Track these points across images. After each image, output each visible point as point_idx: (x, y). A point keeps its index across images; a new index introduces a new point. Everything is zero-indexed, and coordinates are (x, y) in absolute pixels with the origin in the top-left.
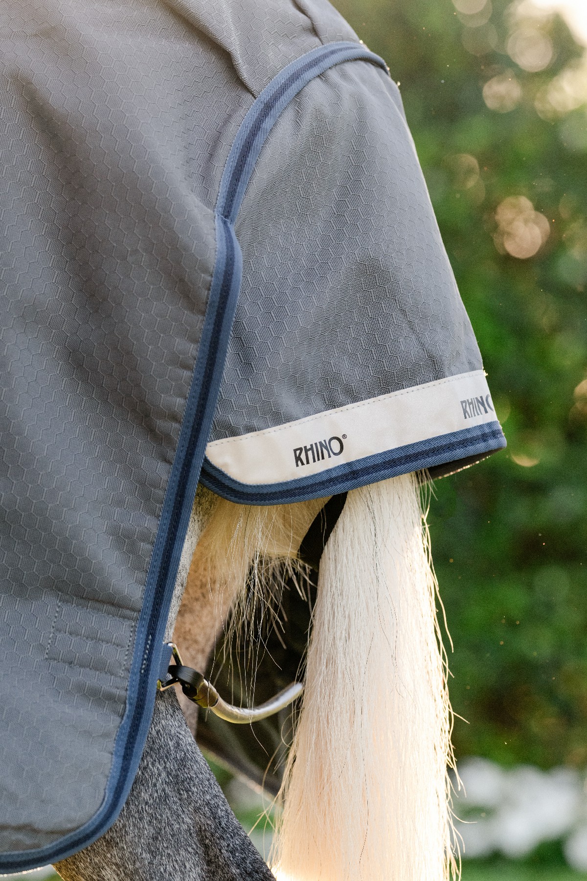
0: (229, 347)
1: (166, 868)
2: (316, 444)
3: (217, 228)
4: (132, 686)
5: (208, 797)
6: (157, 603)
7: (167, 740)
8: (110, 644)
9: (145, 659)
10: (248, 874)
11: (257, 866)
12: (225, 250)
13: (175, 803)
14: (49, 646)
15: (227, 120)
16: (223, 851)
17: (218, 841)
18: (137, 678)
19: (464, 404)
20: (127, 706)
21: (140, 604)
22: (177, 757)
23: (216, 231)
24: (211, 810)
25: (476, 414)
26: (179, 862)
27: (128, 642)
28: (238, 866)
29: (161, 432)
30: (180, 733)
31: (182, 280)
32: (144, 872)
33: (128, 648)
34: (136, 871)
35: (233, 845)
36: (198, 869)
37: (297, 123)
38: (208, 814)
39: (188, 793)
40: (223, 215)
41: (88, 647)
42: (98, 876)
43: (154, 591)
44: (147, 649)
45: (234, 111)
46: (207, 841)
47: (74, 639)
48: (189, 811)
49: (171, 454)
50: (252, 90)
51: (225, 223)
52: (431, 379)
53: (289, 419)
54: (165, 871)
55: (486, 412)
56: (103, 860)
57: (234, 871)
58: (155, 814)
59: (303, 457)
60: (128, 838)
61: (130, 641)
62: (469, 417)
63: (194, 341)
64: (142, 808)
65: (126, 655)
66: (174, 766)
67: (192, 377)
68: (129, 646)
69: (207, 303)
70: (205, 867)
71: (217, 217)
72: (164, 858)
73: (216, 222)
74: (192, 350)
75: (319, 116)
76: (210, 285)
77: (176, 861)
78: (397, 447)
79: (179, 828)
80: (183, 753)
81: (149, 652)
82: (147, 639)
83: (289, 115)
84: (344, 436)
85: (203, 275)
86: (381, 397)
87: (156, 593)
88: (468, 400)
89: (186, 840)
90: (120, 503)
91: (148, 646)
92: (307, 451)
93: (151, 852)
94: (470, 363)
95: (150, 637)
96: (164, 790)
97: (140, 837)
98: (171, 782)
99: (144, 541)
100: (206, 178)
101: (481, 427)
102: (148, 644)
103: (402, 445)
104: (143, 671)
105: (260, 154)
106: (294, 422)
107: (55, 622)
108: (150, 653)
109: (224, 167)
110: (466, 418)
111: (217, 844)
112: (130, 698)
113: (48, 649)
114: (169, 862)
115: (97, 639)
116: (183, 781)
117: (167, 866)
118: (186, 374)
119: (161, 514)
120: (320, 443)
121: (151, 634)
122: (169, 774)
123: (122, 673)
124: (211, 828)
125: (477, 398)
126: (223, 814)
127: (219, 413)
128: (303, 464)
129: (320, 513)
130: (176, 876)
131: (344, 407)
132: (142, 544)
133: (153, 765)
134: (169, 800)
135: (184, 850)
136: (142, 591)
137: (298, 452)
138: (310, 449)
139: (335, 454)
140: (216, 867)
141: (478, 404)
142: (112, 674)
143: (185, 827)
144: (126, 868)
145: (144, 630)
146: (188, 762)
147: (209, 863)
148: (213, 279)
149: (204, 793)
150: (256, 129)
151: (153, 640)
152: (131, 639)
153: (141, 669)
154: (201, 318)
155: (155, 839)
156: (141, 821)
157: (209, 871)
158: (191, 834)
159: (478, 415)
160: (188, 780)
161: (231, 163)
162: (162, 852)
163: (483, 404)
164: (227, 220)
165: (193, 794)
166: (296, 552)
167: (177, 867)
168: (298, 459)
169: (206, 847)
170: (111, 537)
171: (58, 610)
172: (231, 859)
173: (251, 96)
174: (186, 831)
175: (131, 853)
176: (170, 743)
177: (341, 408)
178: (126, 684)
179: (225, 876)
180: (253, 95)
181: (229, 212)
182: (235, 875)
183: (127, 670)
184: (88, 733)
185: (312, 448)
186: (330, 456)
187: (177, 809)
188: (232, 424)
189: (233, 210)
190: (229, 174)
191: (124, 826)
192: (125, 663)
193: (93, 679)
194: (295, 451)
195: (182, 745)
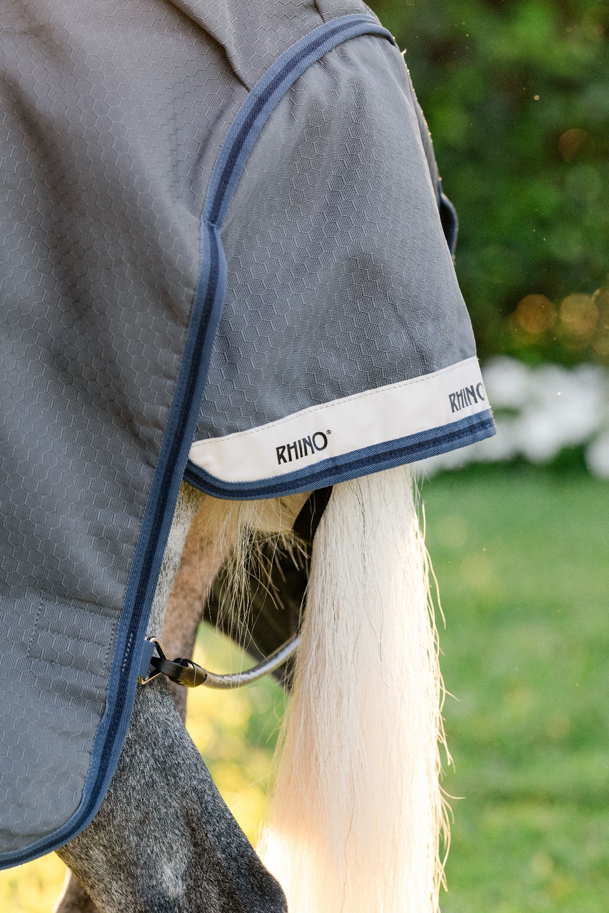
0: (214, 347)
1: (153, 850)
2: (299, 441)
3: (202, 237)
4: (111, 685)
5: (195, 782)
6: (139, 602)
7: (156, 727)
8: (91, 643)
9: (126, 658)
10: (233, 859)
11: (241, 849)
12: (209, 262)
13: (162, 788)
14: (31, 644)
15: (219, 117)
16: (209, 836)
17: (204, 826)
18: (117, 677)
19: (452, 397)
20: (107, 705)
21: (121, 604)
22: (164, 744)
23: (202, 241)
24: (197, 795)
25: (465, 405)
26: (166, 843)
27: (110, 640)
28: (224, 852)
29: (145, 438)
30: (168, 720)
31: (165, 293)
32: (131, 853)
33: (109, 647)
34: (124, 853)
35: (219, 830)
36: (185, 850)
37: (291, 117)
38: (195, 798)
39: (175, 779)
40: (209, 220)
41: (70, 645)
42: (86, 855)
43: (136, 591)
44: (129, 648)
45: (226, 106)
46: (194, 825)
47: (56, 637)
48: (176, 796)
49: (154, 459)
50: (246, 83)
51: (211, 229)
52: (420, 373)
53: (273, 418)
54: (152, 852)
55: (476, 402)
56: (91, 841)
57: (220, 856)
58: (143, 799)
59: (286, 454)
60: (116, 822)
61: (111, 639)
62: (458, 410)
63: (178, 352)
64: (130, 793)
65: (107, 654)
66: (162, 752)
67: (175, 387)
68: (110, 644)
69: (190, 316)
70: (192, 848)
71: (203, 225)
72: (151, 840)
73: (202, 231)
74: (175, 361)
75: (315, 106)
76: (193, 299)
77: (163, 842)
78: (382, 442)
79: (167, 812)
80: (171, 740)
81: (130, 650)
82: (128, 637)
83: (284, 107)
84: (329, 432)
85: (186, 289)
86: (368, 392)
87: (139, 592)
88: (457, 393)
89: (173, 823)
90: (102, 504)
91: (129, 645)
92: (289, 448)
93: (138, 835)
94: (462, 351)
95: (132, 635)
96: (151, 777)
97: (127, 821)
98: (159, 768)
99: (126, 542)
100: (194, 180)
101: (469, 418)
102: (129, 642)
103: (386, 440)
104: (123, 670)
105: (251, 152)
106: (278, 421)
107: (37, 620)
108: (131, 652)
109: (213, 169)
110: (453, 411)
111: (204, 829)
112: (110, 697)
113: (30, 647)
114: (156, 844)
115: (79, 638)
116: (170, 768)
117: (155, 848)
118: (169, 383)
119: (143, 516)
120: (304, 440)
121: (132, 632)
122: (156, 760)
123: (102, 672)
124: (198, 813)
125: (467, 388)
126: (209, 798)
127: (202, 415)
128: (285, 461)
129: (308, 500)
130: (162, 857)
131: (330, 402)
132: (124, 545)
133: (141, 752)
134: (156, 785)
135: (171, 833)
136: (124, 590)
137: (280, 450)
138: (292, 447)
139: (318, 449)
140: (202, 850)
141: (468, 395)
142: (93, 673)
143: (172, 810)
144: (113, 850)
145: (126, 629)
146: (175, 748)
147: (196, 845)
148: (196, 293)
149: (191, 779)
150: (247, 126)
151: (134, 638)
152: (112, 637)
153: (122, 668)
154: (184, 329)
155: (142, 822)
156: (128, 805)
157: (196, 853)
158: (178, 817)
159: (467, 405)
160: (175, 766)
161: (220, 165)
162: (149, 835)
163: (473, 394)
164: (213, 225)
165: (180, 779)
166: (290, 529)
167: (164, 848)
168: (280, 457)
169: (193, 830)
170: (94, 538)
171: (40, 607)
172: (217, 844)
173: (245, 89)
174: (172, 814)
175: (118, 836)
176: (158, 730)
177: (326, 404)
178: (107, 682)
179: (210, 860)
180: (247, 88)
181: (216, 217)
182: (221, 860)
183: (108, 669)
184: (66, 734)
185: (295, 446)
186: (313, 452)
187: (164, 794)
188: (214, 426)
189: (220, 214)
190: (217, 176)
191: (112, 811)
192: (106, 662)
193: (74, 678)
194: (278, 449)
195: (170, 732)
